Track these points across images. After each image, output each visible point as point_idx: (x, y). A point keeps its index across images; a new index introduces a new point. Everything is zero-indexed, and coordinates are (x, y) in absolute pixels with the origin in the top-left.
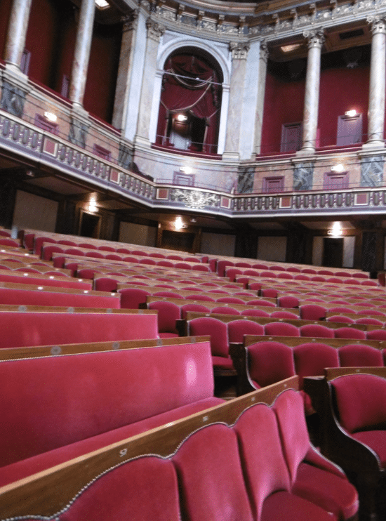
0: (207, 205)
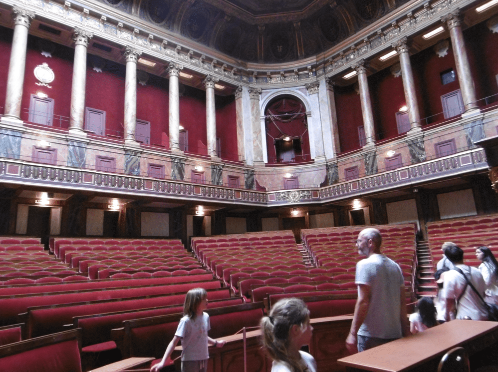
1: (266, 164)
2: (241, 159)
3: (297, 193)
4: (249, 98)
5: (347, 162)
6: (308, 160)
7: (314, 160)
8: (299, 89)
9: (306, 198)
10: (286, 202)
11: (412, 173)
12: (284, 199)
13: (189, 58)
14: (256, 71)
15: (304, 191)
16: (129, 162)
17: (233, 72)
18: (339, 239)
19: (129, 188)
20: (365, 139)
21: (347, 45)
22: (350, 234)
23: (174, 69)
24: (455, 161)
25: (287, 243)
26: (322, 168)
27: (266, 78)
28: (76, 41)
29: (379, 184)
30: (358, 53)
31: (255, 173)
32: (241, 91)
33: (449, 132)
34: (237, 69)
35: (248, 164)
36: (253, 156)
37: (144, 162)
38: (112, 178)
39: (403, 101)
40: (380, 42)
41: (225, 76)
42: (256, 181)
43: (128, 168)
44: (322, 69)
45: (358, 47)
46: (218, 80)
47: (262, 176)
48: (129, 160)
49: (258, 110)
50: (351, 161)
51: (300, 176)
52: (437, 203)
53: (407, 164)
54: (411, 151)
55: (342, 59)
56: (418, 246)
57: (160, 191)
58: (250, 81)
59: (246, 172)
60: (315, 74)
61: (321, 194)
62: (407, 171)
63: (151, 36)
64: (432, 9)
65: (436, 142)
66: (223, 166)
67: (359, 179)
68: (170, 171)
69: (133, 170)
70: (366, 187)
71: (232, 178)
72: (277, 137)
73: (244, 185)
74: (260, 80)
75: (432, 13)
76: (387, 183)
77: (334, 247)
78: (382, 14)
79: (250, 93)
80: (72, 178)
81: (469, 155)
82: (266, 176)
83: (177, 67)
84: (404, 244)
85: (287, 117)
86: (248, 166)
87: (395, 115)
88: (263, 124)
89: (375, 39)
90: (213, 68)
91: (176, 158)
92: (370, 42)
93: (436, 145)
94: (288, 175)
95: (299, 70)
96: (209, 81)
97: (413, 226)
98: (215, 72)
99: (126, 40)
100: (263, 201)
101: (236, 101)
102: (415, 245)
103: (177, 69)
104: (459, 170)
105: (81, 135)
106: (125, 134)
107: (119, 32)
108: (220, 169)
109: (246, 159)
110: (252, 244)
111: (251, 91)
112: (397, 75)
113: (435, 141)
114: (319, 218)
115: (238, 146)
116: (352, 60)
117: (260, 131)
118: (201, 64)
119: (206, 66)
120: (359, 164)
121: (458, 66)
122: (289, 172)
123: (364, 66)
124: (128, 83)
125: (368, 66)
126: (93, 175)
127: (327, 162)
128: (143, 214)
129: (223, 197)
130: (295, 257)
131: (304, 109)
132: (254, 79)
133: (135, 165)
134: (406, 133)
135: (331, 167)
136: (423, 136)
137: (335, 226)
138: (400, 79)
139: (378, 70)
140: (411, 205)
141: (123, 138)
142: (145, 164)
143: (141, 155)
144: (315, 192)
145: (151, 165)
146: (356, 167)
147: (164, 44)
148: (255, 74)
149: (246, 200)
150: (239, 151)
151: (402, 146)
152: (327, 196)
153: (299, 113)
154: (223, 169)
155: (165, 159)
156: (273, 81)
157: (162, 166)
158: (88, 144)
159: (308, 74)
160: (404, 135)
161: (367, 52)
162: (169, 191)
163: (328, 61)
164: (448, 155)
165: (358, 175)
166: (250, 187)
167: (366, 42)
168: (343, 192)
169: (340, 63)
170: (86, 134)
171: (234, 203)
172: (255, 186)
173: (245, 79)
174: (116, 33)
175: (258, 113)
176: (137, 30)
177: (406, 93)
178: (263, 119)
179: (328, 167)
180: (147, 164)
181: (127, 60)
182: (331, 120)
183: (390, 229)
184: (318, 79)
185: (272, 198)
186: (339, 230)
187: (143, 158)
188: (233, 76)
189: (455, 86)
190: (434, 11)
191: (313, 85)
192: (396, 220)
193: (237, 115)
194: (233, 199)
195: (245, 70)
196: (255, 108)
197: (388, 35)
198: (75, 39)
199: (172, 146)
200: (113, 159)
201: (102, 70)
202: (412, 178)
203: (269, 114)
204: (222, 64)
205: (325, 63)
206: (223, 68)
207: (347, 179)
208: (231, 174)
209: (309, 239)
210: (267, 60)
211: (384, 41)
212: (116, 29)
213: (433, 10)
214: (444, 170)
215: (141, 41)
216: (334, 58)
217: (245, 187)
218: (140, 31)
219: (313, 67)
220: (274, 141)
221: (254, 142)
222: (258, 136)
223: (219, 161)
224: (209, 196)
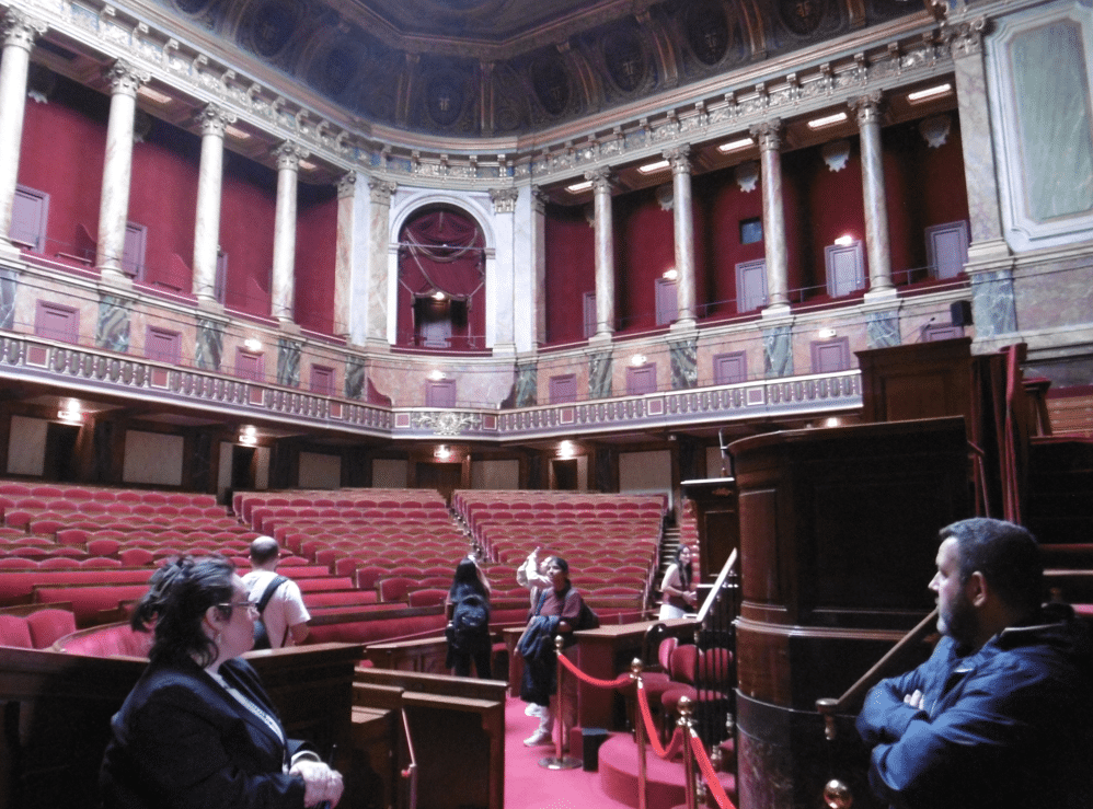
0: (463, 428)
1: (392, 346)
2: (339, 330)
3: (454, 417)
4: (368, 199)
5: (556, 363)
6: (480, 348)
7: (491, 350)
8: (476, 198)
9: (471, 429)
10: (431, 433)
11: (670, 405)
12: (428, 426)
13: (250, 100)
14: (389, 144)
15: (468, 414)
16: (107, 320)
17: (339, 138)
18: (531, 516)
19: (120, 382)
20: (595, 324)
21: (582, 131)
22: (550, 507)
23: (216, 120)
24: (739, 395)
25: (434, 516)
26: (505, 368)
27: (409, 162)
28: (8, 36)
29: (611, 418)
30: (600, 152)
31: (367, 363)
32: (353, 183)
33: (738, 337)
34: (351, 134)
35: (354, 342)
36: (367, 326)
37: (139, 321)
38: (72, 356)
39: (670, 259)
40: (643, 141)
41: (323, 146)
42: (370, 381)
43: (106, 332)
44: (527, 166)
45: (602, 139)
46: (307, 154)
47: (382, 372)
48: (108, 315)
49: (385, 227)
50: (564, 362)
51: (460, 378)
52: (705, 462)
53: (664, 387)
54: (674, 361)
55: (569, 154)
56: (664, 537)
57: (182, 392)
58: (374, 164)
59: (350, 359)
60: (512, 171)
61: (502, 424)
62: (661, 400)
63: (174, 43)
64: (737, 104)
65: (717, 352)
66: (304, 344)
67: (577, 404)
68: (192, 347)
69: (115, 339)
70: (588, 421)
71: (321, 371)
72: (420, 291)
73: (344, 389)
74: (396, 165)
75: (737, 112)
76: (626, 418)
77: (522, 530)
78: (653, 87)
79: (372, 189)
80: (5, 353)
81: (762, 389)
82: (390, 371)
83: (222, 114)
84: (641, 533)
85: (445, 253)
86: (355, 348)
87: (653, 285)
88: (393, 262)
89: (634, 132)
90: (298, 125)
91: (207, 319)
92: (624, 136)
93: (717, 357)
94: (437, 376)
95: (481, 158)
96: (288, 154)
97: (660, 501)
98: (303, 136)
99: (117, 45)
100: (384, 426)
101: (340, 202)
102: (660, 535)
103: (222, 121)
104: (744, 412)
105: (7, 253)
106: (100, 258)
107: (103, 25)
108: (297, 350)
109: (350, 331)
110: (367, 515)
111: (375, 184)
112: (665, 206)
113: (715, 351)
114: (490, 468)
115: (336, 301)
116: (587, 161)
117: (386, 275)
118: (275, 114)
119: (284, 120)
120: (578, 370)
121: (767, 222)
122: (438, 368)
123: (609, 179)
124: (115, 143)
125: (616, 179)
126: (48, 351)
127: (517, 359)
128: (130, 434)
129: (306, 412)
130: (457, 544)
131: (481, 241)
132: (383, 160)
133: (119, 327)
134: (668, 326)
135: (525, 368)
136: (697, 338)
137: (521, 487)
138: (670, 215)
139: (633, 189)
140: (663, 460)
141: (93, 264)
142: (140, 326)
143: (132, 307)
144: (490, 417)
145: (153, 330)
146: (571, 376)
147: (200, 63)
148: (387, 149)
149: (351, 422)
150: (338, 311)
151: (659, 348)
152: (512, 428)
153: (469, 248)
154: (303, 349)
155: (184, 319)
156: (423, 170)
157: (175, 334)
158: (22, 273)
159: (498, 168)
160: (664, 329)
161: (618, 154)
162: (199, 394)
163: (540, 152)
164: (730, 383)
165: (575, 395)
166: (354, 391)
167: (618, 135)
168: (545, 424)
169: (563, 162)
170: (17, 251)
171: (328, 427)
172: (364, 391)
173: (364, 157)
174: (98, 27)
175: (385, 236)
176: (144, 27)
177: (677, 251)
178: (393, 249)
179: (518, 369)
180: (144, 327)
181: (115, 90)
182: (534, 274)
183: (621, 503)
184: (518, 183)
185: (403, 421)
186: (531, 497)
187: (136, 314)
188: (338, 148)
189: (758, 251)
190: (741, 111)
191: (506, 194)
192: (633, 486)
193: (339, 232)
194: (326, 418)
195: (365, 137)
196: (380, 223)
197: (658, 130)
198: (7, 33)
199: (199, 290)
200: (72, 311)
201: (48, 98)
202: (669, 414)
203: (407, 239)
204: (317, 120)
205: (535, 154)
206: (319, 127)
207: (554, 399)
208: (318, 361)
209: (475, 511)
210: (416, 123)
211: (648, 141)
212: (98, 17)
213: (739, 108)
214: (721, 408)
215: (149, 50)
216: (552, 149)
217: (343, 393)
218: (151, 29)
219: (509, 157)
220: (413, 298)
221: (370, 297)
222: (380, 287)
223: (295, 332)
224: (279, 408)
